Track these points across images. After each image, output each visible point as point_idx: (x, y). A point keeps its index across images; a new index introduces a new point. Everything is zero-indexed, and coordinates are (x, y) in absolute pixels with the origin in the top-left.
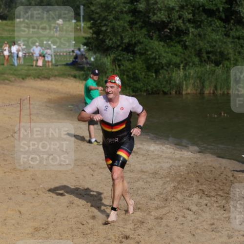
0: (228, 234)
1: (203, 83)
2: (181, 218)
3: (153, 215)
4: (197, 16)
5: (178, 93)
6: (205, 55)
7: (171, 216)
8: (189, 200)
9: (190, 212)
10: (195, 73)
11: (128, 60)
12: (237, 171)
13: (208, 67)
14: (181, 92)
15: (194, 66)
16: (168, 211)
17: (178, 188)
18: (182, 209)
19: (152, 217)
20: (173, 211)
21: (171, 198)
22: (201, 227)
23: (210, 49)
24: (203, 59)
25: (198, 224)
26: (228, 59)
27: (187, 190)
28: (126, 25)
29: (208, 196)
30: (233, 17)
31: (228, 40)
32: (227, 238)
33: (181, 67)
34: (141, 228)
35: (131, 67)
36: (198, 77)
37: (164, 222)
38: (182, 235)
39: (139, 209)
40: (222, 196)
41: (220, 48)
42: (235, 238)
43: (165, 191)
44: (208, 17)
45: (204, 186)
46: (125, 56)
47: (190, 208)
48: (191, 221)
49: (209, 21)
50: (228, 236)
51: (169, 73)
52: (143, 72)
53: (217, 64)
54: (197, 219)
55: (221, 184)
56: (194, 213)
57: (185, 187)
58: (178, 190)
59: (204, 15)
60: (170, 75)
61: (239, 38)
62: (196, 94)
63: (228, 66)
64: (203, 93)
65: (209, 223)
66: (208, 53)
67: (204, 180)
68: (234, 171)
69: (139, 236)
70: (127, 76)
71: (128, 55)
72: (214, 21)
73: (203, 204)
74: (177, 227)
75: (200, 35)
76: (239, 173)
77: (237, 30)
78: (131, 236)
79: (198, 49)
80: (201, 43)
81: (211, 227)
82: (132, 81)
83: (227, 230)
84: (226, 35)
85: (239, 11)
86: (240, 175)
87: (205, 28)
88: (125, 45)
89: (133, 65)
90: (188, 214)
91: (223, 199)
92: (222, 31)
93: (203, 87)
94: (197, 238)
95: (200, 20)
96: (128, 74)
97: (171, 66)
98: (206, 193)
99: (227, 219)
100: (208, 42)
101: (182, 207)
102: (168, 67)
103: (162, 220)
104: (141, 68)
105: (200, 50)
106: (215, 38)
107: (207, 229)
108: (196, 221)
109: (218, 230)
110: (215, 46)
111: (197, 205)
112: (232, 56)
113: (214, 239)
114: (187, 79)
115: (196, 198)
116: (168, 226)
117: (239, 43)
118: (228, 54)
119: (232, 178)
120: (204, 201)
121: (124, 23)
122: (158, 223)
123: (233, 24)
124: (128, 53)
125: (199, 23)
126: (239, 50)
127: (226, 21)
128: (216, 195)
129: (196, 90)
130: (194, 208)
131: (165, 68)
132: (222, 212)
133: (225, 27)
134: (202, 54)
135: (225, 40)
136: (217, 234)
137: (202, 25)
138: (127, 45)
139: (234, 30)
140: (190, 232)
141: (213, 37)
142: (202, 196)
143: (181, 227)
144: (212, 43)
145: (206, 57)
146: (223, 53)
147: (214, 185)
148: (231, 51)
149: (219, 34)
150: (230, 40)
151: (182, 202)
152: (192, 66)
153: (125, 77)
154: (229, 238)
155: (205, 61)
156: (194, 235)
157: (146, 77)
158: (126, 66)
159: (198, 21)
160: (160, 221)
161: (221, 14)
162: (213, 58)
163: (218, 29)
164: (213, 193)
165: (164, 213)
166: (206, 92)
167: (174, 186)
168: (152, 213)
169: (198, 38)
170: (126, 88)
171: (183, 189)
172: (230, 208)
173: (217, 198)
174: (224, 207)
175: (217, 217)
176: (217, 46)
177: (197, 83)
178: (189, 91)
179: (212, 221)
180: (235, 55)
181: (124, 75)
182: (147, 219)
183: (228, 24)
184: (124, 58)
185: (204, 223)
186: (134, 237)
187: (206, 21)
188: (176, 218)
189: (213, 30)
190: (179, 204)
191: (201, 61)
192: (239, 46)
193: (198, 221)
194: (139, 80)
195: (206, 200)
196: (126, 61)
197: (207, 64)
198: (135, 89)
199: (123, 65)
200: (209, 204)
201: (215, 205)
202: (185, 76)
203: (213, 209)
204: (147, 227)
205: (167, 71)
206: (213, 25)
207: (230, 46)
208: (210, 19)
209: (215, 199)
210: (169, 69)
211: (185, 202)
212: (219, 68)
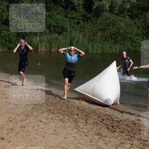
0: (64, 136)
1: (51, 45)
2: (36, 127)
3: (19, 125)
4: (48, 4)
5: (36, 51)
6: (52, 28)
7: (30, 126)
8: (41, 116)
9: (42, 123)
10: (46, 39)
11: (5, 30)
12: (70, 98)
13: (54, 35)
14: (38, 50)
15: (46, 34)
16: (28, 123)
17: (35, 108)
18: (37, 121)
19: (19, 126)
20: (32, 122)
21: (30, 115)
22: (48, 132)
23: (55, 25)
24: (51, 30)
25: (46, 130)
26: (66, 31)
27: (40, 110)
28: (5, 8)
29: (53, 113)
30: (70, 6)
31: (67, 19)
32: (64, 138)
33: (38, 35)
34: (12, 133)
35: (7, 34)
36: (48, 41)
37: (26, 129)
38: (37, 137)
39: (11, 121)
40: (61, 114)
41: (62, 24)
42: (68, 139)
43: (27, 110)
44: (55, 5)
45: (51, 107)
46: (4, 27)
47: (42, 121)
48: (43, 128)
49: (55, 8)
50: (64, 137)
51: (30, 39)
52: (15, 37)
53: (60, 34)
54: (46, 127)
55: (61, 106)
56: (44, 123)
57: (39, 108)
58: (35, 110)
59: (53, 4)
60: (31, 39)
61: (73, 18)
62: (47, 51)
63: (66, 35)
64: (51, 51)
65: (53, 129)
66: (54, 27)
67: (51, 104)
68: (69, 98)
69: (10, 138)
70: (5, 39)
71: (5, 26)
72: (59, 7)
73: (50, 118)
74: (34, 132)
75: (50, 16)
76: (72, 99)
77: (72, 13)
78: (5, 138)
79: (48, 25)
80: (51, 21)
81: (54, 132)
82: (8, 43)
83: (64, 134)
84: (65, 16)
85: (74, 2)
86: (72, 101)
87: (53, 11)
88: (4, 21)
89: (8, 33)
90: (41, 124)
91: (62, 115)
92: (63, 14)
93: (51, 47)
94: (45, 139)
95: (50, 7)
96: (5, 38)
97: (32, 34)
98: (52, 111)
99: (64, 127)
100: (55, 20)
101: (37, 120)
102: (30, 35)
103: (25, 128)
104: (14, 35)
105: (50, 25)
106: (59, 18)
107: (52, 134)
108: (45, 128)
109: (58, 134)
110: (59, 23)
111: (46, 119)
112: (69, 29)
113: (56, 139)
114: (41, 42)
115: (45, 114)
116: (28, 132)
117: (73, 22)
118: (66, 28)
119: (67, 103)
120: (50, 116)
121: (3, 7)
122: (22, 130)
123: (70, 10)
124: (6, 25)
125: (49, 9)
126: (73, 25)
127: (66, 8)
128: (58, 113)
129: (47, 49)
130: (44, 121)
131: (28, 35)
132: (61, 123)
133: (65, 12)
134: (51, 27)
135: (64, 20)
136: (58, 136)
137: (51, 10)
138: (5, 20)
139: (71, 13)
140: (42, 135)
141: (58, 17)
142: (49, 113)
143: (36, 132)
144: (57, 21)
145: (53, 29)
146: (63, 27)
147: (56, 107)
148: (68, 26)
149: (61, 15)
150: (68, 19)
151: (37, 117)
152: (45, 35)
153: (3, 40)
154: (65, 139)
155: (52, 31)
156: (44, 137)
157: (17, 40)
158: (4, 33)
159: (49, 7)
160: (23, 128)
161: (63, 3)
162: (57, 30)
163: (60, 12)
164: (56, 111)
165: (26, 123)
166: (53, 50)
167: (33, 107)
168: (19, 124)
169: (49, 18)
170: (4, 47)
171: (38, 109)
172: (66, 121)
173: (58, 114)
174: (62, 120)
175: (58, 126)
176: (60, 23)
177: (48, 45)
178: (43, 49)
179: (55, 129)
180: (71, 28)
181: (3, 39)
182: (15, 127)
183: (67, 10)
184: (3, 29)
185: (50, 130)
186: (7, 138)
187: (54, 7)
188: (33, 126)
189: (58, 13)
190: (35, 118)
191: (50, 32)
192: (73, 23)
193: (47, 128)
194: (12, 42)
195: (52, 116)
196: (4, 30)
197: (54, 34)
198: (10, 48)
199: (3, 33)
200: (53, 118)
201: (57, 119)
202: (40, 40)
203: (56, 121)
204: (15, 132)
205: (29, 37)
206: (58, 10)
207: (68, 23)
208: (56, 6)
209: (57, 115)
210: (30, 36)
211: (39, 117)
212: (61, 36)
